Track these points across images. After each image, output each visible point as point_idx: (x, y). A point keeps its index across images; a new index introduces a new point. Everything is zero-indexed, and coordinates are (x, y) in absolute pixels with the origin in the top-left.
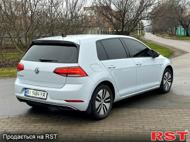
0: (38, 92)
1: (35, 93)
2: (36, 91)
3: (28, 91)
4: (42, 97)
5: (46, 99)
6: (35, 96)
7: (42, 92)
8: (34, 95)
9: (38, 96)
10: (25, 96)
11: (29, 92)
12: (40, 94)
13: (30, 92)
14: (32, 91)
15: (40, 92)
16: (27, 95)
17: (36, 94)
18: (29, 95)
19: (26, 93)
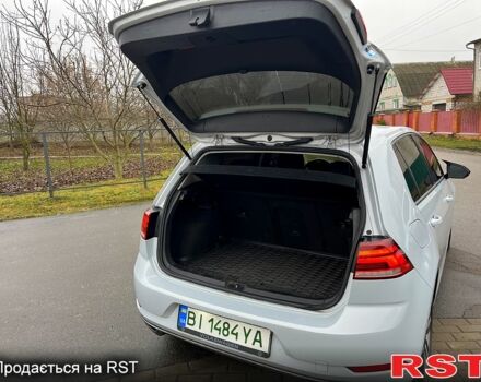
0: (233, 324)
1: (220, 326)
2: (224, 320)
3: (192, 315)
4: (249, 346)
5: (267, 355)
6: (221, 337)
7: (247, 327)
8: (215, 334)
9: (231, 338)
10: (179, 328)
11: (193, 319)
12: (240, 330)
13: (197, 320)
14: (207, 316)
15: (241, 325)
16: (187, 326)
17: (225, 329)
18: (196, 328)
19: (182, 321)
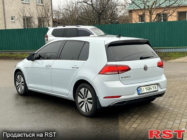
0: (150, 86)
1: (148, 88)
2: (148, 86)
3: (141, 89)
4: (155, 90)
5: (158, 90)
6: (149, 91)
7: (153, 86)
9: (151, 90)
10: (139, 94)
11: (142, 90)
12: (152, 88)
13: (143, 90)
14: (144, 88)
15: (152, 86)
16: (141, 93)
17: (149, 89)
18: (143, 92)
19: (139, 92)
